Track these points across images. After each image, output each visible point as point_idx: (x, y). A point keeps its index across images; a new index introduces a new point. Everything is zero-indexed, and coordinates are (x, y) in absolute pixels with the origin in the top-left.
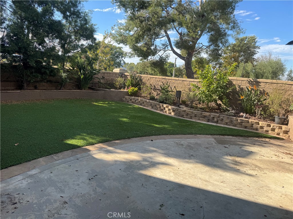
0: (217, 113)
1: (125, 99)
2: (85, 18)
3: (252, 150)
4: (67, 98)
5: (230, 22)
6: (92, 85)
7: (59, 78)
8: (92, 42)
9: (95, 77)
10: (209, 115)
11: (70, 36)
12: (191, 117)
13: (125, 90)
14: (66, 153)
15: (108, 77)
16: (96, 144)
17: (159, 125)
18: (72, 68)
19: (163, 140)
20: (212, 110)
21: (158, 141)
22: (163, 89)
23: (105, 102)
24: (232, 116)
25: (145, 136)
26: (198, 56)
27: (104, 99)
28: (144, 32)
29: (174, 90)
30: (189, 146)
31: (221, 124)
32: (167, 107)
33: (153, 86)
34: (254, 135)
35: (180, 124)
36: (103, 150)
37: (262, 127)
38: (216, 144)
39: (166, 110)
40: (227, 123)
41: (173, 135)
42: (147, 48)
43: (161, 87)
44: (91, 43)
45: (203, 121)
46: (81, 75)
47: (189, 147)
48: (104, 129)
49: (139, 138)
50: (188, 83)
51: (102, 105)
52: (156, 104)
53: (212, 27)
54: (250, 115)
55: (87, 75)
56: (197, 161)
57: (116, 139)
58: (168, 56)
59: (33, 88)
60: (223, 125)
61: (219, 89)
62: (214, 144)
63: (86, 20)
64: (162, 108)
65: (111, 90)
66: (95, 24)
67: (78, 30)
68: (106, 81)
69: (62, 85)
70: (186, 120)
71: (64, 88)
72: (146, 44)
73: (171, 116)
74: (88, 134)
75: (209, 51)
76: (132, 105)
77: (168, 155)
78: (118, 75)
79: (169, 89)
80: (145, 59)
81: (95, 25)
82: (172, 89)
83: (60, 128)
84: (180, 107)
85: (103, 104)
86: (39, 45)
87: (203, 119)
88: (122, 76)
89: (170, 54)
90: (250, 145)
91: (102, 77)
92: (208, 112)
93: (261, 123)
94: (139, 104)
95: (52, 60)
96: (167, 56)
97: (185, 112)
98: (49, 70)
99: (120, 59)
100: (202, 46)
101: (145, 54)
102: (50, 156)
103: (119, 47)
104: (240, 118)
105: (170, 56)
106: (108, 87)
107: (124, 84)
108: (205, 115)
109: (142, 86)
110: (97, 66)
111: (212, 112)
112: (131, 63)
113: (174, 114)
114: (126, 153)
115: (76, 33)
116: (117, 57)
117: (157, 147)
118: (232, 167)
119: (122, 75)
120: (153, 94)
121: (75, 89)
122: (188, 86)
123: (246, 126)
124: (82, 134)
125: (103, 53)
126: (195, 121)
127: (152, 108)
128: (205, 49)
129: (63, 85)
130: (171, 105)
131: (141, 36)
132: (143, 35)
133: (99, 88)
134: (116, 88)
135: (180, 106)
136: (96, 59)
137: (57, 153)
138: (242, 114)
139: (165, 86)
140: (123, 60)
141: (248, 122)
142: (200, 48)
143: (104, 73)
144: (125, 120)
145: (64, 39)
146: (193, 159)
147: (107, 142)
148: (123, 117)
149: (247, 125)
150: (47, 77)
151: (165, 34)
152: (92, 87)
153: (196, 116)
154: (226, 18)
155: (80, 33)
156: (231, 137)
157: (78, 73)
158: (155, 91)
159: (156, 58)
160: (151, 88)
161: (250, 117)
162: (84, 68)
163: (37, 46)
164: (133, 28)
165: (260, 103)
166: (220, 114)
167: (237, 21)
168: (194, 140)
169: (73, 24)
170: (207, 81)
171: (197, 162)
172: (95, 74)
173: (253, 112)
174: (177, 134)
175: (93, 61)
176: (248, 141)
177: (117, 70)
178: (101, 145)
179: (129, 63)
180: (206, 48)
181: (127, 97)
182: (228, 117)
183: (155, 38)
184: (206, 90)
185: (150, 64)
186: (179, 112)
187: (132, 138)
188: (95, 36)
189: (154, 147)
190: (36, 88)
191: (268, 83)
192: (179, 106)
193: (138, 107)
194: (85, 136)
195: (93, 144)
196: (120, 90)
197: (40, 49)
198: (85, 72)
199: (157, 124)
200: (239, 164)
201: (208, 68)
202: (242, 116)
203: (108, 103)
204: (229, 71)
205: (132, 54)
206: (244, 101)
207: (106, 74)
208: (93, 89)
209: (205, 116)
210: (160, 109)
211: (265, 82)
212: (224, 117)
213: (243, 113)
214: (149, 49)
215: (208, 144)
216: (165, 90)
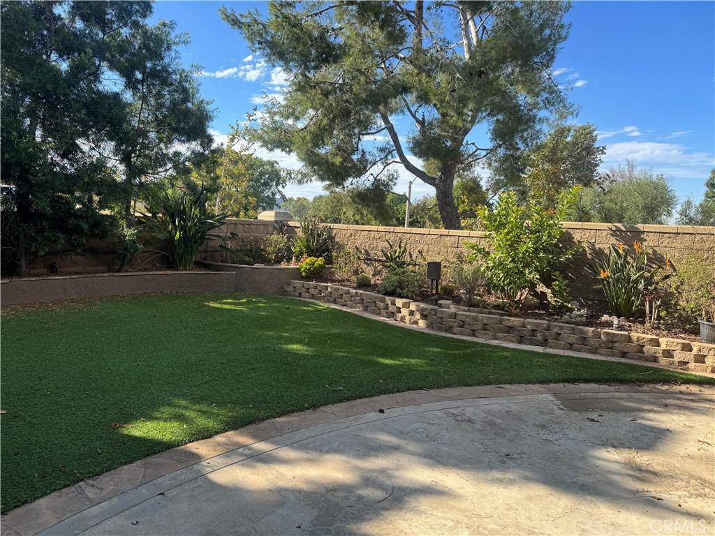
0: (539, 316)
1: (292, 289)
2: (183, 87)
3: (668, 426)
4: (139, 292)
5: (541, 90)
6: (204, 255)
7: (116, 240)
8: (201, 145)
9: (213, 235)
10: (520, 324)
11: (144, 134)
12: (474, 330)
13: (292, 266)
14: (126, 471)
15: (247, 234)
16: (217, 433)
17: (391, 358)
18: (150, 215)
19: (413, 409)
20: (525, 310)
21: (398, 411)
22: (392, 259)
23: (239, 300)
24: (582, 325)
25: (360, 397)
26: (465, 173)
27: (236, 291)
28: (333, 120)
29: (420, 260)
30: (491, 423)
31: (555, 348)
32: (406, 306)
33: (363, 251)
34: (655, 377)
35: (449, 352)
36: (241, 454)
37: (668, 353)
38: (562, 412)
39: (402, 314)
40: (571, 344)
41: (438, 388)
42: (342, 157)
43: (386, 255)
44: (199, 149)
45: (506, 340)
46: (174, 231)
47: (492, 427)
48: (240, 382)
49: (343, 404)
50: (453, 240)
51: (232, 307)
52: (376, 298)
53: (500, 102)
54: (628, 319)
55: (190, 231)
56: (527, 473)
57: (277, 413)
58: (395, 177)
59: (45, 270)
60: (562, 351)
61: (541, 255)
62: (557, 412)
63: (185, 91)
64: (391, 309)
65: (254, 266)
66: (208, 100)
67: (165, 117)
68: (241, 244)
69: (124, 259)
70: (463, 341)
71: (131, 268)
72: (339, 148)
73: (419, 330)
74: (195, 401)
75: (496, 161)
76: (311, 303)
77: (436, 459)
78: (270, 228)
79: (407, 259)
80: (338, 184)
81: (208, 103)
82: (414, 257)
83: (112, 385)
84: (440, 306)
85: (235, 304)
86: (63, 156)
87: (505, 334)
88: (281, 231)
89: (399, 173)
90: (656, 409)
91: (231, 234)
92: (516, 316)
93: (665, 342)
94: (328, 301)
95: (97, 195)
96: (391, 177)
97: (455, 318)
98: (87, 222)
99: (272, 189)
100: (476, 151)
101: (338, 173)
102: (73, 488)
103: (269, 161)
104: (605, 330)
105: (398, 176)
106: (247, 259)
107: (289, 249)
108: (509, 324)
109: (334, 254)
110: (216, 209)
111: (528, 316)
112: (299, 199)
113: (427, 324)
114: (310, 461)
115: (160, 124)
116: (266, 184)
117: (400, 434)
118: (635, 489)
119: (281, 226)
120: (363, 271)
121: (160, 269)
122: (455, 250)
123: (625, 350)
124: (175, 401)
125: (230, 175)
126: (485, 342)
127: (366, 309)
128: (485, 156)
129: (127, 259)
130: (415, 301)
131: (327, 129)
132: (330, 126)
133: (222, 262)
134: (267, 261)
135: (439, 302)
136: (213, 189)
137: (98, 474)
138: (605, 317)
139: (396, 252)
140: (279, 191)
141: (629, 339)
142: (470, 156)
143: (235, 224)
144: (297, 350)
145: (127, 141)
146: (514, 467)
147: (250, 427)
148: (291, 341)
149: (628, 347)
150: (84, 240)
151: (383, 123)
152: (205, 262)
153: (485, 327)
154: (530, 81)
155: (169, 124)
156: (594, 386)
157: (167, 227)
158: (368, 265)
159: (366, 181)
160: (359, 258)
161: (630, 326)
162: (182, 214)
163: (57, 159)
164: (304, 112)
165: (653, 287)
166: (548, 321)
167: (557, 86)
168: (498, 401)
169: (153, 102)
170: (508, 233)
171: (528, 479)
172: (213, 226)
173: (636, 312)
174: (449, 385)
175: (207, 193)
176: (643, 396)
177: (267, 216)
178: (233, 436)
179: (295, 199)
180: (487, 154)
181: (298, 283)
182: (573, 329)
183: (360, 134)
184: (506, 257)
185: (351, 197)
186: (439, 320)
187: (322, 405)
188: (210, 131)
189: (390, 433)
190: (53, 270)
191: (666, 233)
192: (436, 301)
193: (328, 308)
194: (185, 408)
195: (210, 436)
196: (279, 267)
197: (64, 168)
198: (185, 221)
199: (387, 358)
200: (650, 476)
201: (506, 202)
202: (609, 325)
203: (249, 302)
204: (563, 205)
205: (304, 176)
206: (608, 282)
207: (240, 227)
208: (207, 267)
209: (510, 327)
210: (387, 313)
211: (660, 233)
212: (561, 328)
213: (610, 315)
214: (347, 159)
215: (542, 413)
216: (394, 262)
